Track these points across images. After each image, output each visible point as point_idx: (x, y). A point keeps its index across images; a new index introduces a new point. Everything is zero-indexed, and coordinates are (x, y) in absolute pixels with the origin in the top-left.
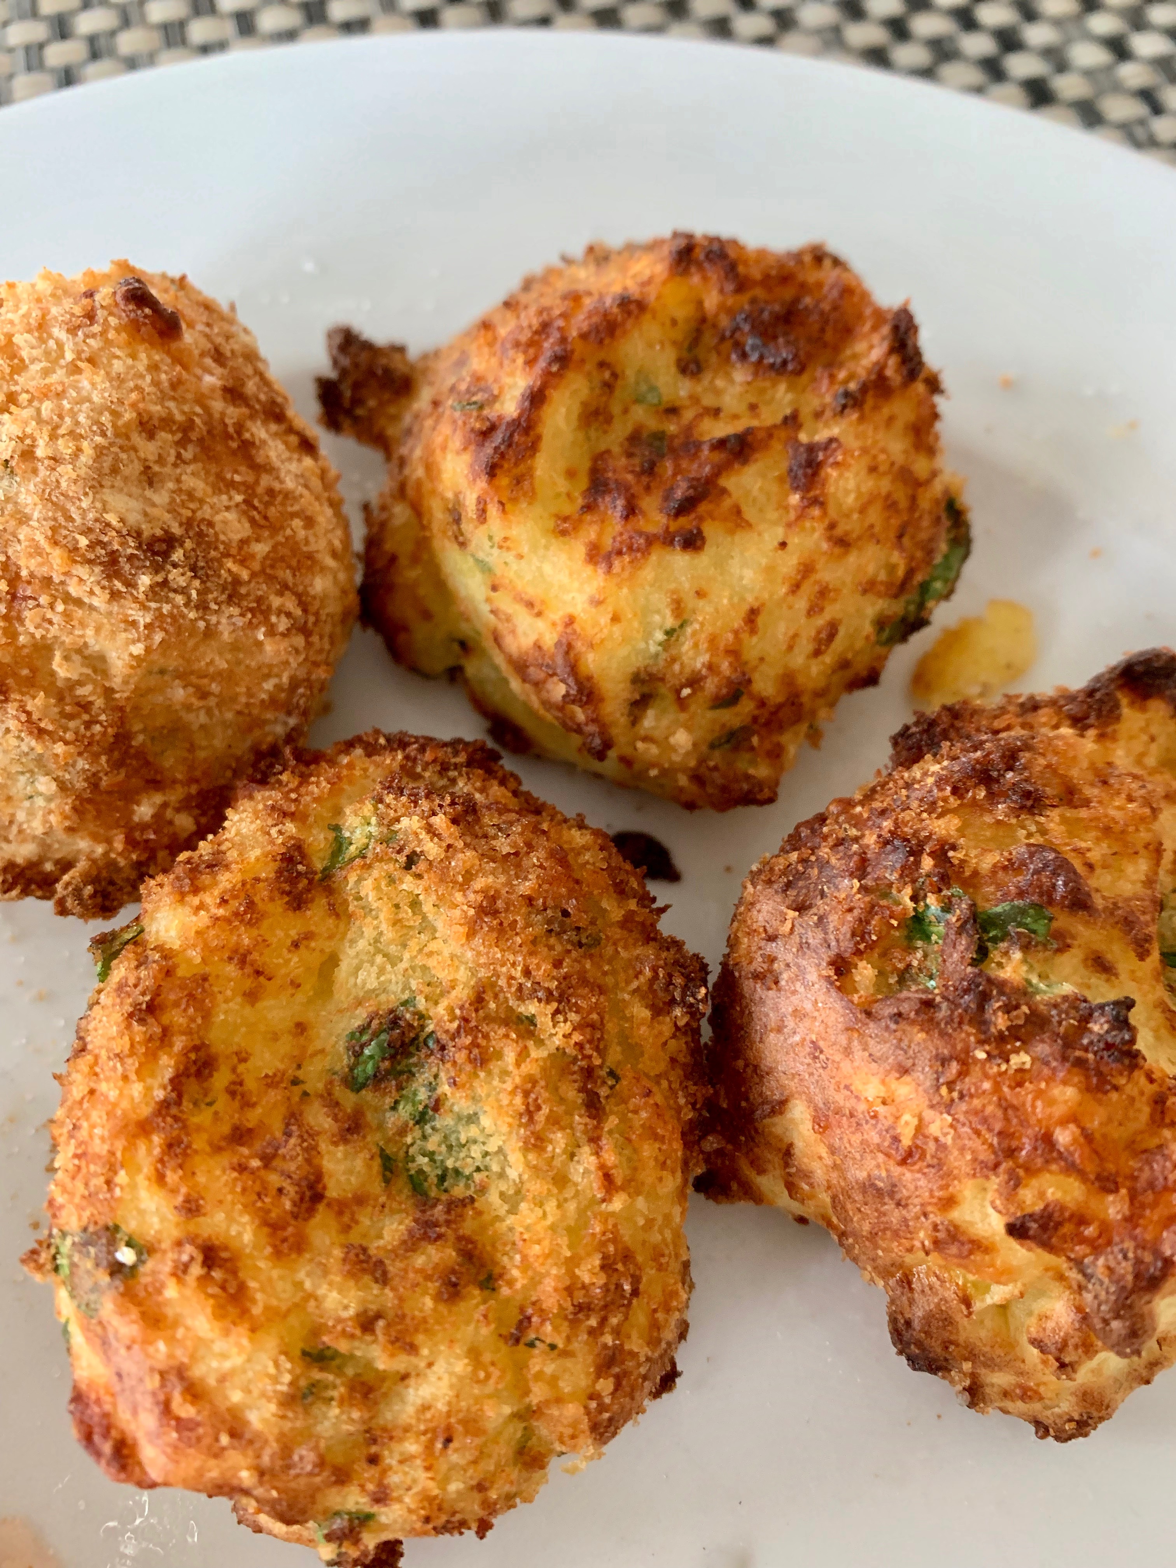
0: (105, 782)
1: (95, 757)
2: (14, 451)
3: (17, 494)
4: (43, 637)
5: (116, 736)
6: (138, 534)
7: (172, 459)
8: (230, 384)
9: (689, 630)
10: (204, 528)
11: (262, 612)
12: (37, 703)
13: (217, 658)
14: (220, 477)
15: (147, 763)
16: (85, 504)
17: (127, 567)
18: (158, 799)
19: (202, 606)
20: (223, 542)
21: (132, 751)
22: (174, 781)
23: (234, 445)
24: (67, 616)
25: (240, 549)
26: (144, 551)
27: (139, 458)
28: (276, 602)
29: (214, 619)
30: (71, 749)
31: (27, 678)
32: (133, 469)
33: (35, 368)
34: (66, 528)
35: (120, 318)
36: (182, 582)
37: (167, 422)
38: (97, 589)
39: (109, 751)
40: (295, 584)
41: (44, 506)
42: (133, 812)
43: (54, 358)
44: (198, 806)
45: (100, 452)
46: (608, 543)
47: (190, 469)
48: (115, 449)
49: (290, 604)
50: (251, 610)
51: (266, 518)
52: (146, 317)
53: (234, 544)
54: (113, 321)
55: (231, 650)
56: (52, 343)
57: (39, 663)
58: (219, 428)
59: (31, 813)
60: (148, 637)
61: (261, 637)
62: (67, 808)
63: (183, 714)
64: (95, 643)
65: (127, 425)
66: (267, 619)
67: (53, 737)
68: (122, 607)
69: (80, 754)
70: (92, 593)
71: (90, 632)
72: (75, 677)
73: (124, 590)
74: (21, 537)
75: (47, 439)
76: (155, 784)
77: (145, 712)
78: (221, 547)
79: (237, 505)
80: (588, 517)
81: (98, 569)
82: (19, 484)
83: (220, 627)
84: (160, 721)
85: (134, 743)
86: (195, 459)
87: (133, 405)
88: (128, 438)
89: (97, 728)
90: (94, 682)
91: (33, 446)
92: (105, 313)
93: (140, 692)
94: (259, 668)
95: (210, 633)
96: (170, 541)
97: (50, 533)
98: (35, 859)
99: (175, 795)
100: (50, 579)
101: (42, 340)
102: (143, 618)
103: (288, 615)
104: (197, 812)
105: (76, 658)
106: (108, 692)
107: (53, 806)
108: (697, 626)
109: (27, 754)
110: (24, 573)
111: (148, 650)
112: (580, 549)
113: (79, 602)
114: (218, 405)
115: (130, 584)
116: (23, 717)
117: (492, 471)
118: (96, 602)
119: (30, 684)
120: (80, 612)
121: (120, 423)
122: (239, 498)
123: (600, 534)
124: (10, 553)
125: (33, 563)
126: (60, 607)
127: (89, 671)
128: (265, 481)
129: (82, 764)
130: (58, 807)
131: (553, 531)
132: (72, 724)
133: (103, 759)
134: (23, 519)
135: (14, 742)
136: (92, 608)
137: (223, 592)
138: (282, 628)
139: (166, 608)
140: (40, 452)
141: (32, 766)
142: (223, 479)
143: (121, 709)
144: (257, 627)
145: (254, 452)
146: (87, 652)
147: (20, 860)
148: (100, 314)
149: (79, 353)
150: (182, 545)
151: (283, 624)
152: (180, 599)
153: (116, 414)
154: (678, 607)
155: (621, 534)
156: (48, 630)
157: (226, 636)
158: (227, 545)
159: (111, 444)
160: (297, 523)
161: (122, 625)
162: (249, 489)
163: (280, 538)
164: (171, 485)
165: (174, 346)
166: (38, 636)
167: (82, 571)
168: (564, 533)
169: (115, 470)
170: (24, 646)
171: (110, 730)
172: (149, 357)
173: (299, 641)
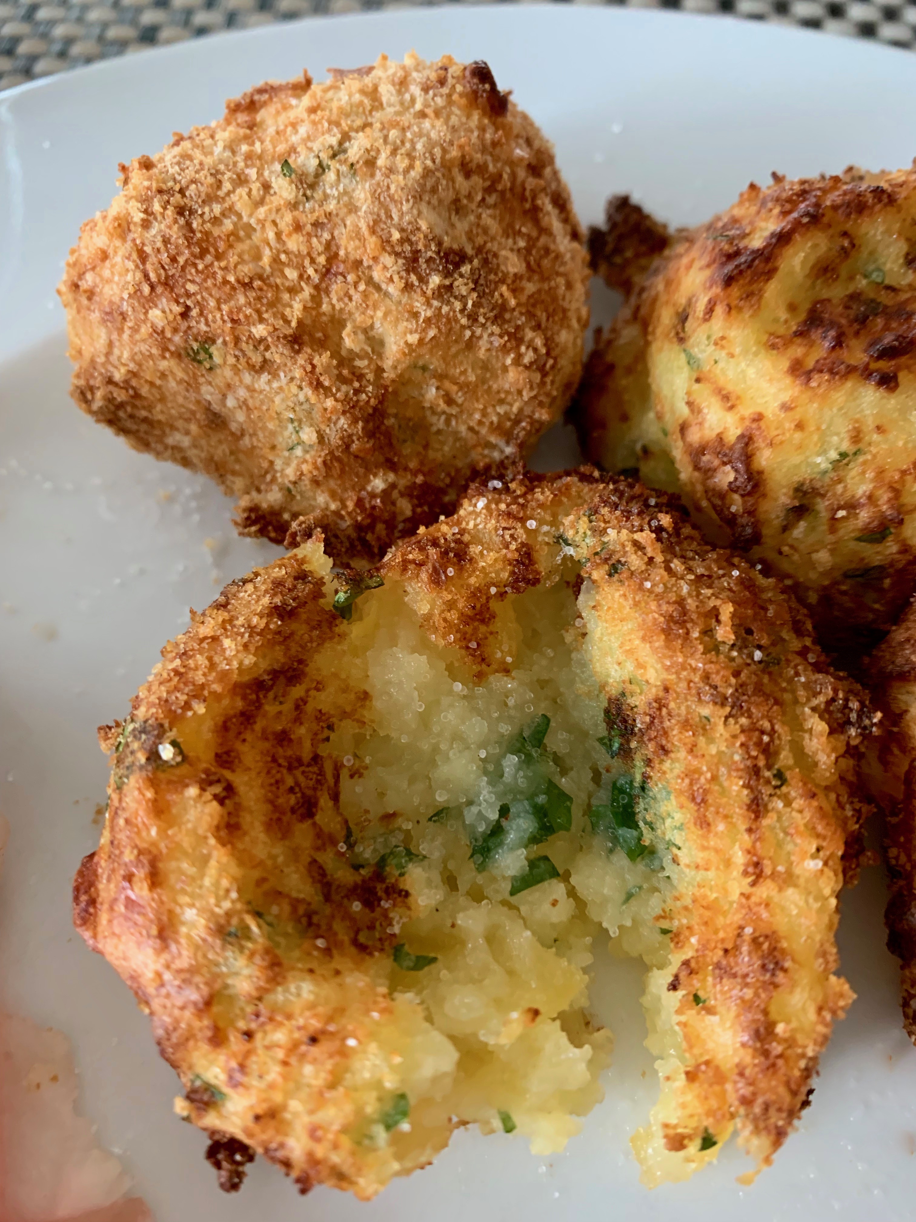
0: (354, 447)
1: (355, 421)
2: (360, 158)
3: (354, 190)
4: (341, 310)
5: (375, 409)
6: (440, 244)
7: (479, 198)
8: (534, 162)
9: (861, 459)
10: (490, 257)
11: (516, 339)
12: (322, 359)
13: (470, 370)
14: (511, 225)
15: (391, 444)
16: (405, 208)
17: (424, 266)
18: (391, 477)
19: (473, 318)
20: (502, 272)
21: (383, 428)
22: (406, 469)
23: (528, 206)
24: (365, 295)
25: (514, 282)
26: (441, 258)
27: (454, 188)
28: (529, 334)
29: (478, 331)
30: (339, 406)
31: (319, 340)
32: (447, 195)
33: (390, 110)
34: (385, 223)
35: (464, 87)
36: (464, 291)
37: (481, 169)
38: (396, 278)
39: (366, 421)
40: (546, 328)
41: (373, 202)
42: (369, 481)
43: (405, 107)
44: (418, 497)
45: (427, 173)
46: (810, 363)
47: (489, 212)
48: (438, 174)
49: (539, 342)
50: (509, 334)
51: (539, 266)
52: (484, 91)
53: (511, 275)
54: (459, 88)
55: (482, 368)
56: (407, 96)
57: (330, 332)
58: (518, 189)
59: (287, 463)
60: (424, 330)
61: (509, 361)
62: (319, 461)
63: (428, 413)
64: (381, 328)
65: (451, 161)
66: (518, 346)
67: (327, 391)
68: (410, 298)
69: (344, 413)
70: (391, 279)
71: (380, 314)
72: (357, 350)
73: (416, 283)
74: (348, 223)
75: (388, 152)
76: (391, 465)
77: (401, 400)
78: (500, 275)
79: (519, 250)
80: (799, 340)
81: (401, 261)
82: (357, 182)
83: (481, 343)
84: (409, 413)
85: (386, 422)
86: (495, 206)
87: (461, 147)
88: (450, 170)
89: (364, 396)
90: (371, 359)
91: (376, 158)
92: (454, 81)
93: (403, 381)
94: (498, 392)
95: (471, 345)
96: (461, 258)
97: (371, 223)
98: (277, 508)
99: (403, 482)
100: (360, 262)
101: (400, 92)
102: (425, 313)
103: (535, 350)
104: (415, 501)
105: (362, 337)
106: (380, 370)
107: (308, 457)
108: (869, 457)
109: (302, 404)
110: (342, 253)
111: (421, 341)
112: (785, 364)
113: (378, 288)
114: (522, 174)
115: (423, 280)
116: (309, 368)
117: (729, 281)
118: (391, 289)
119: (321, 345)
120: (376, 295)
121: (448, 157)
122: (522, 244)
123: (806, 355)
124: (336, 233)
125: (351, 245)
126: (362, 287)
127: (369, 350)
128: (543, 240)
129: (343, 422)
130: (313, 457)
131: (765, 344)
132: (344, 388)
133: (360, 424)
134: (353, 209)
135: (294, 389)
136: (387, 294)
137: (492, 310)
138: (526, 360)
139: (445, 309)
140: (380, 162)
141: (302, 415)
142: (513, 228)
143: (386, 388)
144: (508, 352)
145: (541, 215)
146: (371, 334)
147: (264, 505)
148: (450, 81)
149: (426, 105)
150: (471, 262)
151: (529, 357)
152: (458, 305)
153: (444, 151)
154: (857, 437)
155: (825, 359)
156: (346, 304)
157: (482, 354)
158: (505, 275)
159: (437, 170)
160: (561, 281)
161: (406, 315)
162: (532, 242)
163: (546, 286)
164: (472, 218)
165: (500, 120)
166: (337, 307)
167: (388, 260)
168: (773, 347)
169: (434, 190)
170: (324, 314)
171: (372, 400)
172: (480, 120)
173: (537, 377)
